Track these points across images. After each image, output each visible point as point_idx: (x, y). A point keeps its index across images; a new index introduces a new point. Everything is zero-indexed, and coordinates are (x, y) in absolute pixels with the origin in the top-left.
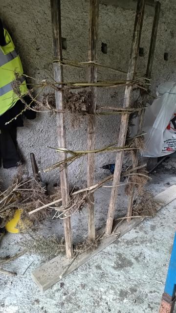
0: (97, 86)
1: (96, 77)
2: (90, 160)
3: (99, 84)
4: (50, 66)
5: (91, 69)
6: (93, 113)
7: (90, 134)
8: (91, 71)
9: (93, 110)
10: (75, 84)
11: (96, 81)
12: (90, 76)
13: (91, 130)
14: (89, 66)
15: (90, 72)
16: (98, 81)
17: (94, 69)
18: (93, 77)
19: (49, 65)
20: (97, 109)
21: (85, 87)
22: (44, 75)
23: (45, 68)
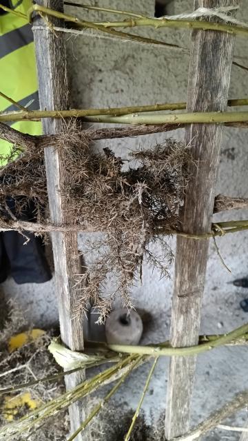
0: (228, 124)
1: (225, 82)
2: (178, 373)
3: (235, 115)
4: (130, 63)
5: (204, 46)
6: (197, 230)
7: (180, 296)
8: (204, 56)
9: (200, 215)
10: (125, 118)
11: (221, 99)
12: (195, 80)
13: (186, 286)
14: (195, 32)
15: (197, 58)
16: (230, 103)
17: (216, 46)
18: (209, 85)
19: (126, 61)
20: (215, 210)
21: (171, 126)
22: (114, 84)
23: (116, 68)
